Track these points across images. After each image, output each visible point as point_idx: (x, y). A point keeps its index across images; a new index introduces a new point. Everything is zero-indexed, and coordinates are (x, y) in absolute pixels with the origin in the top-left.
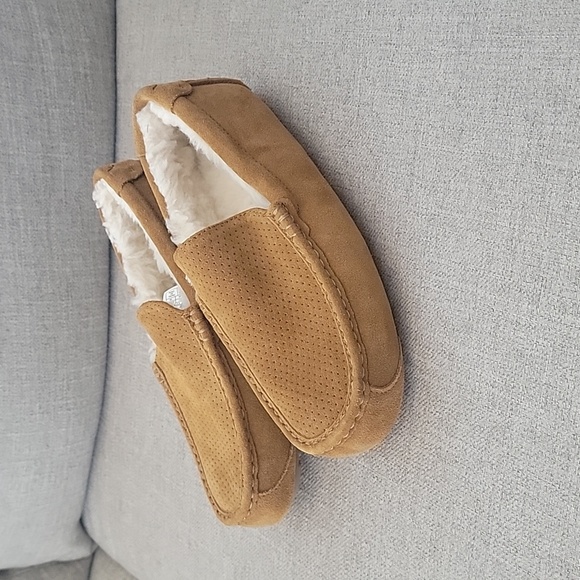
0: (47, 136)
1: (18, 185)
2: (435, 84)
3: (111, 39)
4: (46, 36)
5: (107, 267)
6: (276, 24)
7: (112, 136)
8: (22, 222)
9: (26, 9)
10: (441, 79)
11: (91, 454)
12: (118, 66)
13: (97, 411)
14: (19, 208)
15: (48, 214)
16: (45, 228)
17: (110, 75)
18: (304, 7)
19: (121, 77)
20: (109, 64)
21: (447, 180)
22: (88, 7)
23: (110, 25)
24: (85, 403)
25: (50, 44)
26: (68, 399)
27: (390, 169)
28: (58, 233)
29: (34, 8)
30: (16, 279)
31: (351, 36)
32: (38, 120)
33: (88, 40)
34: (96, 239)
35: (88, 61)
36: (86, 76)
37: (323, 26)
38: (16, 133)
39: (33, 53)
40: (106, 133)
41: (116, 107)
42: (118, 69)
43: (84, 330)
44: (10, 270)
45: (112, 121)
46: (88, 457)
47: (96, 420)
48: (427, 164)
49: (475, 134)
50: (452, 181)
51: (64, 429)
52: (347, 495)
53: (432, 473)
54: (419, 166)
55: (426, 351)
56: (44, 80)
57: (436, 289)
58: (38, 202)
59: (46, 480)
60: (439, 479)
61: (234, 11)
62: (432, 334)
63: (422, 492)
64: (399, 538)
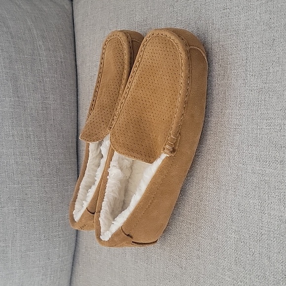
0: (43, 92)
1: (29, 117)
2: (255, 21)
3: (73, 45)
4: (41, 43)
5: (76, 160)
6: (161, 16)
7: (76, 93)
8: (32, 137)
9: (31, 30)
10: (258, 18)
11: (71, 264)
12: (77, 58)
13: (74, 239)
14: (31, 129)
15: (45, 132)
16: (44, 139)
17: (74, 62)
18: (176, 4)
19: (79, 63)
20: (73, 57)
21: (268, 68)
22: (61, 30)
23: (72, 39)
24: (68, 234)
25: (43, 47)
26: (59, 231)
27: (233, 72)
28: (51, 142)
29: (34, 30)
30: (30, 167)
31: (204, 11)
32: (39, 84)
33: (62, 45)
34: (70, 145)
35: (62, 55)
36: (62, 62)
37: (187, 11)
38: (28, 91)
39: (35, 51)
40: (73, 91)
41: (77, 79)
42: (77, 60)
43: (66, 194)
44: (27, 162)
45: (75, 85)
46: (70, 265)
47: (74, 244)
48: (254, 63)
49: (282, 40)
50: (271, 68)
51: (57, 249)
52: (226, 256)
53: (278, 232)
54: (250, 65)
55: (265, 163)
56: (41, 65)
57: (267, 128)
58: (40, 126)
59: (48, 279)
60: (283, 234)
61: (138, 16)
62: (267, 153)
63: (273, 244)
64: (262, 274)
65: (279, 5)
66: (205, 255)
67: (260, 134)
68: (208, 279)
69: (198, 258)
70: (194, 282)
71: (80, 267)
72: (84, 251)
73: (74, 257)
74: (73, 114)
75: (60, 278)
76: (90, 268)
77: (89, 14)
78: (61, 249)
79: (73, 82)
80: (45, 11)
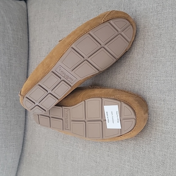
0: (9, 55)
2: (150, 24)
4: (9, 26)
10: (152, 22)
15: (9, 80)
16: (8, 84)
17: (27, 39)
22: (21, 19)
24: (18, 144)
25: (10, 28)
26: (13, 142)
28: (12, 86)
29: (6, 18)
32: (7, 50)
33: (21, 28)
35: (21, 34)
36: (21, 39)
39: (5, 30)
40: (26, 57)
43: (19, 119)
48: (149, 46)
49: (166, 34)
50: (159, 49)
51: (12, 154)
52: (127, 154)
53: (161, 139)
54: (146, 48)
55: (154, 101)
56: (9, 39)
57: (156, 82)
58: (6, 76)
59: (4, 172)
60: (163, 140)
61: (74, 16)
62: (156, 96)
63: (157, 146)
64: (149, 163)
65: (165, 16)
66: (113, 154)
67: (151, 85)
68: (114, 168)
69: (108, 156)
70: (105, 170)
71: (24, 165)
72: (27, 155)
73: (20, 159)
74: (25, 71)
75: (11, 172)
76: (32, 166)
77: (40, 12)
78: (14, 154)
79: (26, 51)
80: (11, 7)
